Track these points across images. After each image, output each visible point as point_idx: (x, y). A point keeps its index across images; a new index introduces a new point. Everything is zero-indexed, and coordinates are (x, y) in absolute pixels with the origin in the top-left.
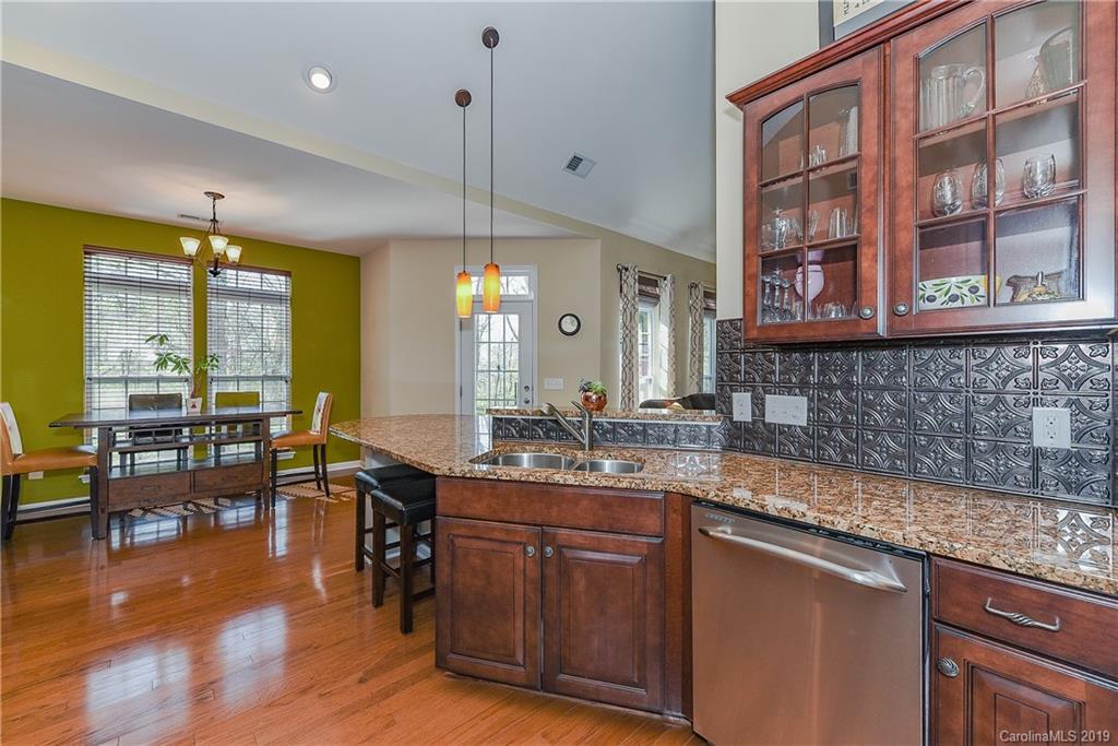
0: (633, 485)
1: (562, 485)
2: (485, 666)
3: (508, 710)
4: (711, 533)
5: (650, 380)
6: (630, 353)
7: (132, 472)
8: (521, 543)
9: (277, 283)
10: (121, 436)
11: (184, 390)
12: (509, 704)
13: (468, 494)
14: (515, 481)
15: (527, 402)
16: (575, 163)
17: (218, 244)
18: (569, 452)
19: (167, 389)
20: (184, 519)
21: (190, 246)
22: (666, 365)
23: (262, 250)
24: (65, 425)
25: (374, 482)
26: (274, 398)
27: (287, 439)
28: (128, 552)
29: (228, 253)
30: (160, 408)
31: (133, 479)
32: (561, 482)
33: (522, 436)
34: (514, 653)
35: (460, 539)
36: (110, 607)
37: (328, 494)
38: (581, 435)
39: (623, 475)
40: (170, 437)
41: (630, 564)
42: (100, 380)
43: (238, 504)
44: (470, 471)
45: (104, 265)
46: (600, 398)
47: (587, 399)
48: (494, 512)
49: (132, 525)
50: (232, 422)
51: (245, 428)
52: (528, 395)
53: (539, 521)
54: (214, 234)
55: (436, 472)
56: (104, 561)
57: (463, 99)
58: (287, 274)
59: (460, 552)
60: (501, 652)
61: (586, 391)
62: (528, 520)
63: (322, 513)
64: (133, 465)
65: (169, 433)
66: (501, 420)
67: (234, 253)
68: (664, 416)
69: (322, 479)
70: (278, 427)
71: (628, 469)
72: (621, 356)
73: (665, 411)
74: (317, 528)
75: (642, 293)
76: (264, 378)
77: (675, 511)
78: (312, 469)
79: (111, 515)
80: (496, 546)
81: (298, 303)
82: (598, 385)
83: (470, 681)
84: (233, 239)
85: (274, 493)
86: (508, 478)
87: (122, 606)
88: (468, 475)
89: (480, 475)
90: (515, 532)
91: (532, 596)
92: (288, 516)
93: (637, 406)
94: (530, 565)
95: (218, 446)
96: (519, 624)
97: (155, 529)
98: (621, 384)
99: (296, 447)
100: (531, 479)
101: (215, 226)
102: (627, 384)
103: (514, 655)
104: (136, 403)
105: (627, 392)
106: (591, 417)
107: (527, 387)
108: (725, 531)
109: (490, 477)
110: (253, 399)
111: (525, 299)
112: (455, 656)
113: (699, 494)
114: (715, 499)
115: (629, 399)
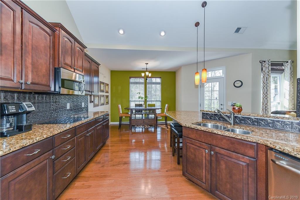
0: (243, 138)
1: (216, 134)
2: (195, 180)
3: (201, 194)
4: (277, 163)
5: (279, 103)
6: (266, 93)
7: (135, 118)
8: (204, 149)
9: (158, 80)
10: (134, 111)
11: (143, 103)
12: (201, 193)
13: (190, 132)
14: (202, 131)
15: (222, 109)
16: (238, 30)
17: (147, 73)
18: (225, 125)
19: (141, 103)
20: (143, 128)
21: (143, 75)
22: (287, 97)
23: (155, 73)
24: (126, 109)
25: (173, 126)
26: (158, 105)
27: (160, 115)
28: (135, 133)
29: (149, 75)
30: (139, 107)
31: (136, 119)
32: (216, 133)
33: (211, 119)
34: (203, 179)
35: (188, 143)
36: (132, 142)
37: (167, 128)
38: (230, 120)
39: (243, 135)
40: (140, 112)
41: (242, 165)
42: (132, 101)
43: (151, 127)
44: (190, 126)
45: (132, 80)
46: (239, 108)
47: (234, 109)
48: (197, 138)
49: (135, 128)
50: (150, 110)
51: (152, 111)
52: (222, 107)
53: (210, 143)
54: (147, 71)
55: (182, 125)
56: (131, 134)
57: (197, 24)
58: (160, 78)
59: (188, 147)
60: (199, 177)
61: (233, 106)
62: (206, 142)
63: (166, 132)
64: (135, 117)
65: (140, 111)
66: (204, 113)
67: (150, 75)
68: (286, 118)
69: (166, 124)
70: (158, 112)
71: (245, 133)
72: (262, 94)
73: (287, 116)
74: (166, 135)
75: (272, 69)
76: (156, 101)
77: (262, 151)
78: (165, 122)
79: (132, 125)
80: (197, 148)
81: (162, 84)
82: (238, 104)
83: (192, 183)
84: (150, 72)
85: (157, 126)
86: (200, 129)
87: (134, 142)
88: (190, 127)
89: (193, 128)
90: (203, 145)
91: (208, 165)
92: (161, 132)
93: (270, 113)
94: (207, 156)
95: (148, 115)
96: (204, 171)
97: (139, 130)
98: (262, 104)
99: (162, 116)
100: (207, 131)
101: (147, 70)
102: (264, 104)
103: (202, 179)
104: (136, 105)
105: (264, 107)
106: (234, 114)
107: (222, 105)
108: (283, 163)
109: (195, 128)
110: (154, 105)
111: (221, 77)
112: (187, 174)
113: (272, 146)
114: (279, 149)
115: (266, 110)
